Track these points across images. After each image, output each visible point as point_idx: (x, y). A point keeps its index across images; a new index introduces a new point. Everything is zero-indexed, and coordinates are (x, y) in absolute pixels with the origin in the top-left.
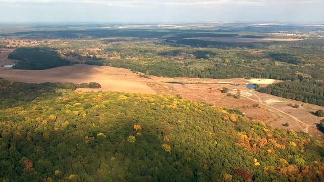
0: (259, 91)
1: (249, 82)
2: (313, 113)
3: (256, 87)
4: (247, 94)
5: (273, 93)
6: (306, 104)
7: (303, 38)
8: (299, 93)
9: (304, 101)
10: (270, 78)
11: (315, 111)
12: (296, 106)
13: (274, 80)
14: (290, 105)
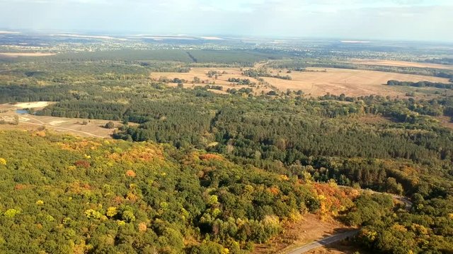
0: (36, 115)
1: (17, 107)
2: (103, 127)
3: (29, 111)
4: (24, 119)
5: (53, 115)
6: (93, 120)
7: (55, 51)
8: (84, 111)
9: (89, 118)
10: (41, 100)
11: (104, 125)
12: (85, 123)
13: (46, 102)
14: (78, 123)
